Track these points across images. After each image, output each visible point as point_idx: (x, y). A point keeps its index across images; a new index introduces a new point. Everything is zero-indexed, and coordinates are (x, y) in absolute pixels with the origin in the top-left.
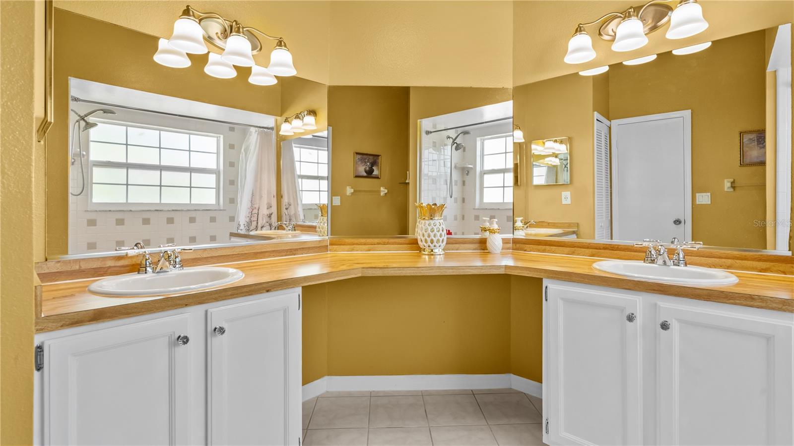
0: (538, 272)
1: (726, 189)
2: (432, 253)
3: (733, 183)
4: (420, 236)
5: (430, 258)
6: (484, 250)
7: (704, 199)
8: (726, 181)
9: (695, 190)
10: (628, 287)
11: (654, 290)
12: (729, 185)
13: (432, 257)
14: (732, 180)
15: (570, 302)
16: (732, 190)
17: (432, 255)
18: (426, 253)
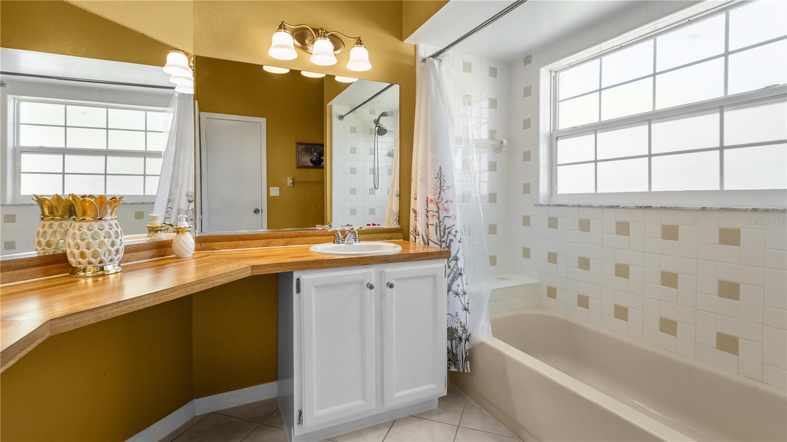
0: (290, 266)
1: (289, 185)
2: (100, 273)
3: (293, 180)
4: (70, 247)
5: (95, 281)
6: (163, 256)
7: (275, 192)
8: (288, 178)
9: (269, 186)
10: (366, 263)
11: (382, 261)
12: (291, 181)
13: (100, 279)
14: (292, 178)
15: (319, 288)
16: (292, 185)
17: (103, 275)
18: (89, 273)
